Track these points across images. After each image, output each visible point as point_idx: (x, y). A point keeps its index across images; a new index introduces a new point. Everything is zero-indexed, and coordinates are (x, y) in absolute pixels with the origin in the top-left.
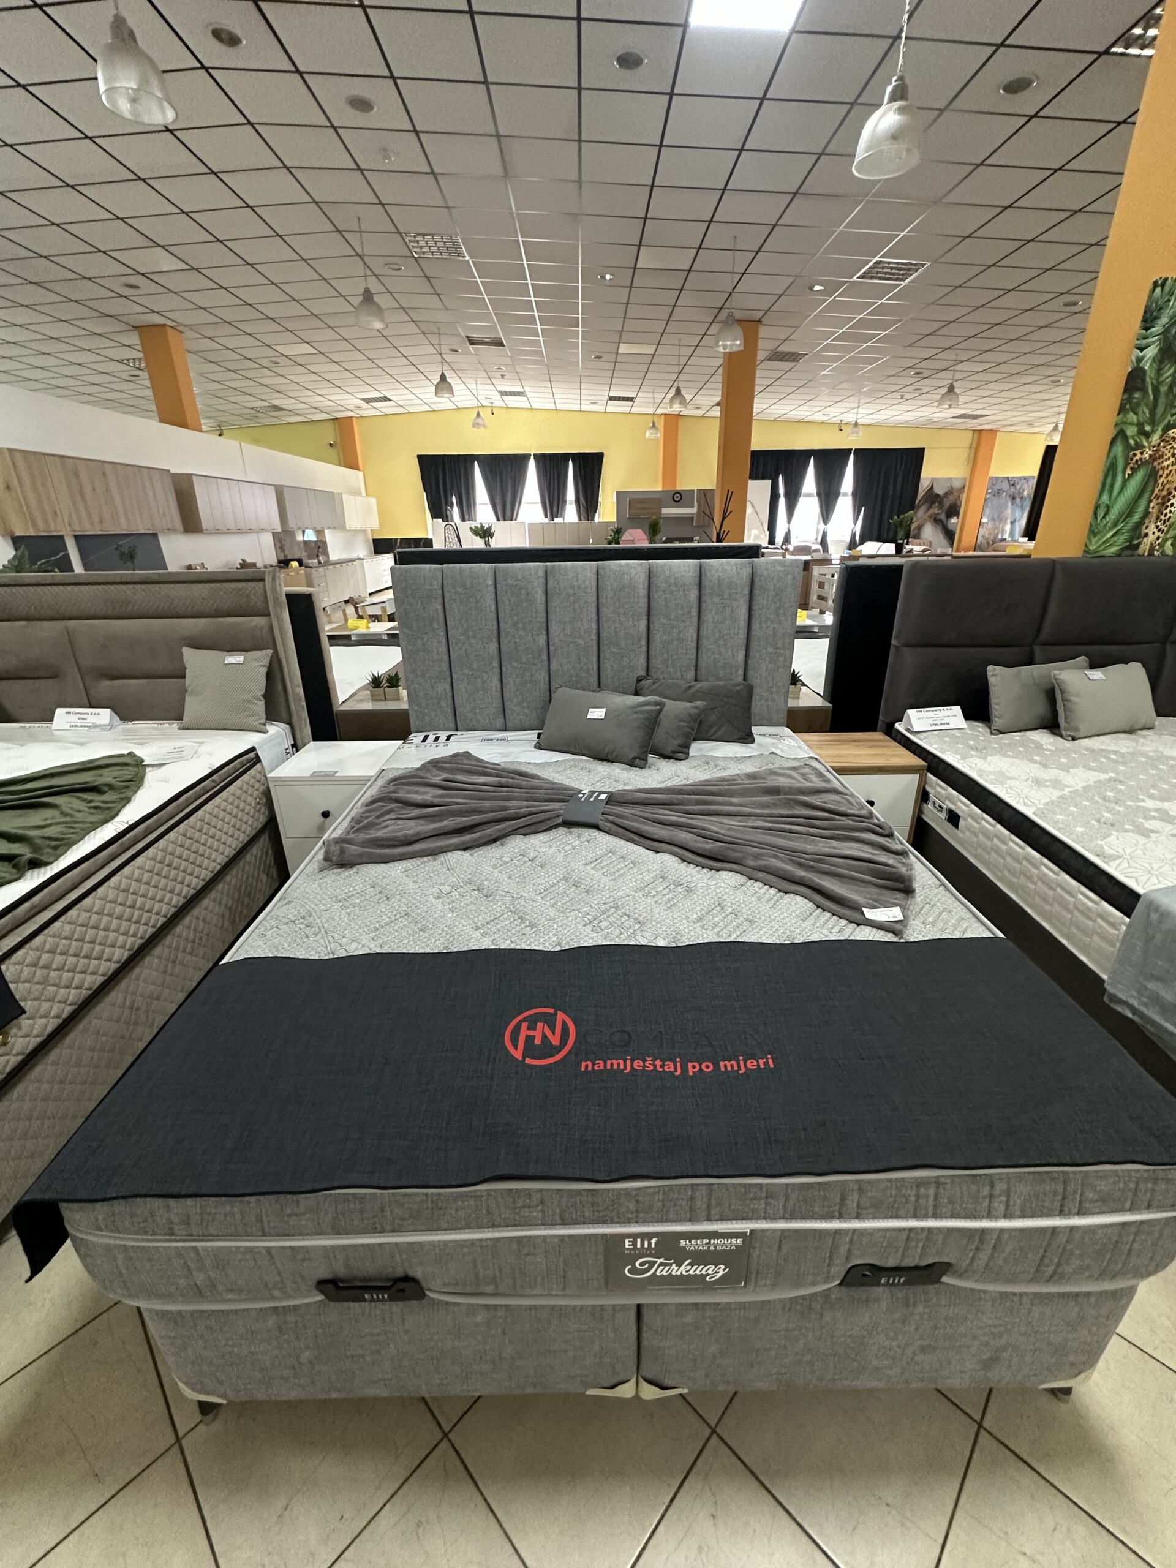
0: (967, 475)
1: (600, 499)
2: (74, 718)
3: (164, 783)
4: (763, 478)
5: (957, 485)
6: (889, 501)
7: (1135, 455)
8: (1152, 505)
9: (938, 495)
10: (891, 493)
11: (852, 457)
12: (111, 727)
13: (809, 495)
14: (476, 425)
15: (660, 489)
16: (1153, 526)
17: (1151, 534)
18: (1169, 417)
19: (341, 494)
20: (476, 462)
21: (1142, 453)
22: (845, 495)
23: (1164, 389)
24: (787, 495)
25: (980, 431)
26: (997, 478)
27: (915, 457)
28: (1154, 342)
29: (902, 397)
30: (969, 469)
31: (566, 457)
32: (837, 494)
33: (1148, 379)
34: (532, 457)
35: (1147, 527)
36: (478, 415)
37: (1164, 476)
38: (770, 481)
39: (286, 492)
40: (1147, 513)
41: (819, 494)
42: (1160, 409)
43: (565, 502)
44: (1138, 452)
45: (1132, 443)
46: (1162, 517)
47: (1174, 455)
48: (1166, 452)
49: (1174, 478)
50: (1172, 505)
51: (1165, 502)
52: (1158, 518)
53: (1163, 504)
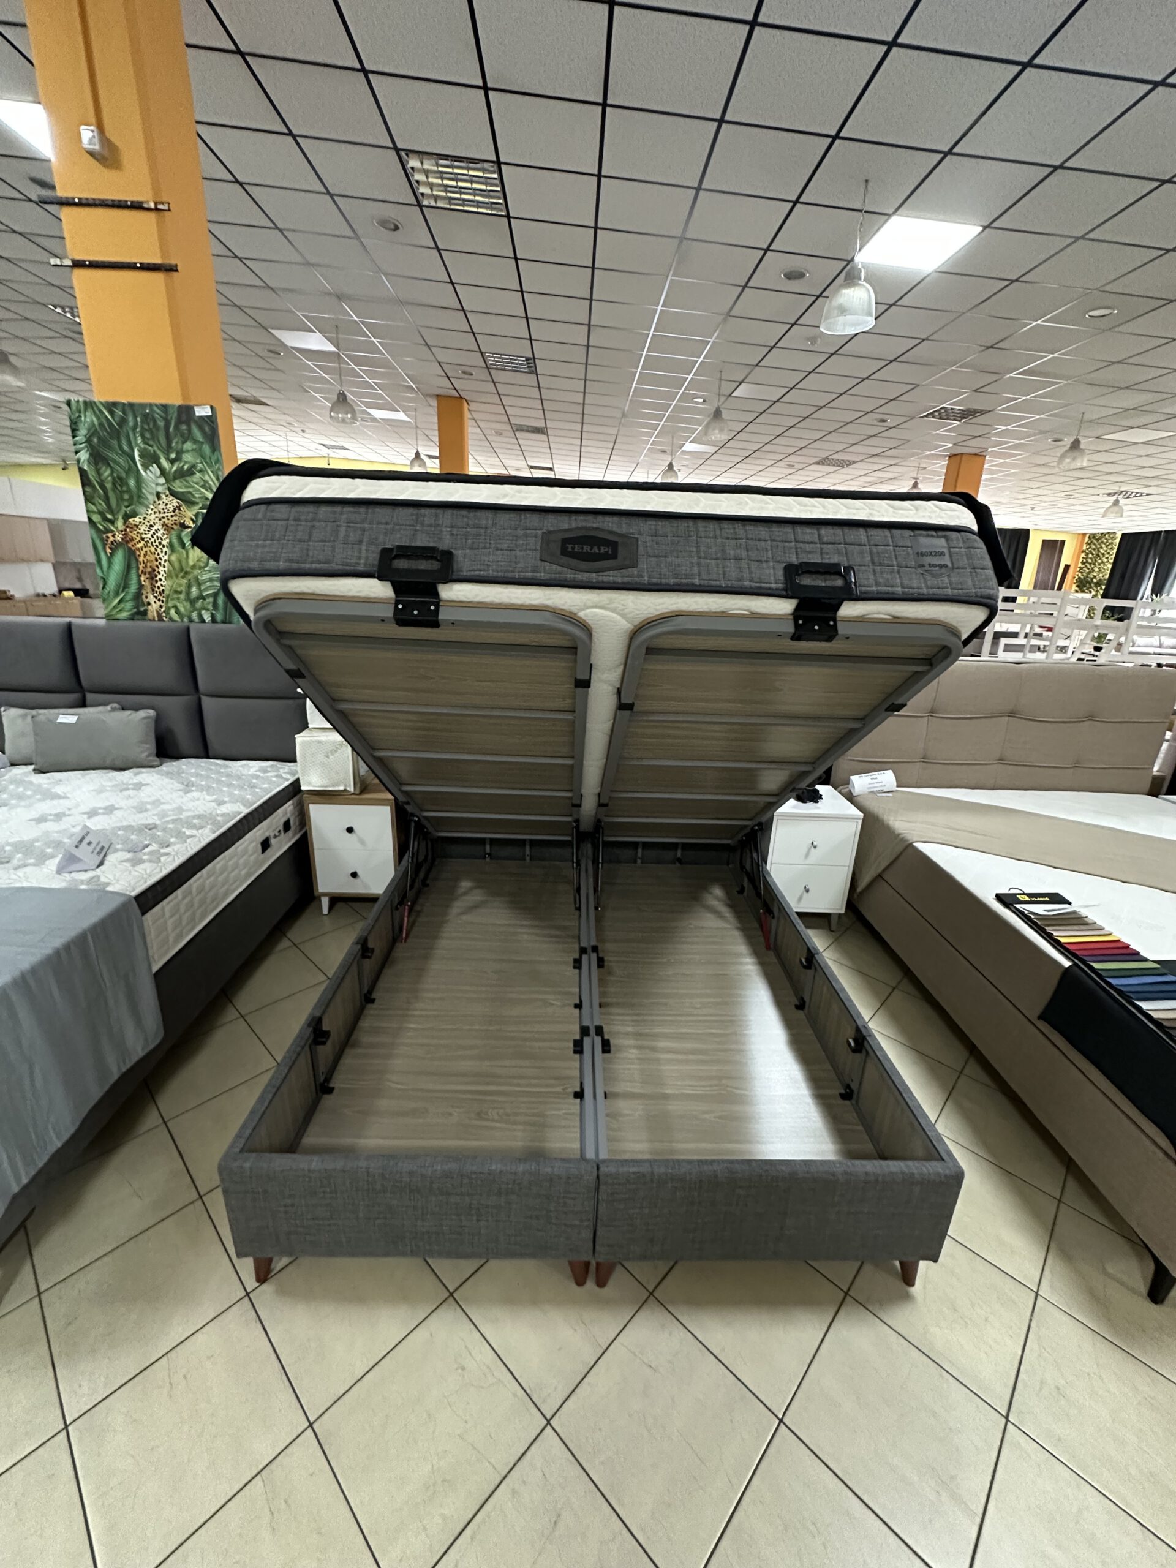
7: (108, 537)
8: (142, 578)
16: (152, 596)
17: (153, 603)
21: (113, 536)
23: (109, 486)
33: (91, 477)
35: (147, 597)
37: (142, 555)
40: (141, 587)
42: (113, 502)
45: (101, 527)
46: (156, 589)
47: (143, 539)
48: (134, 534)
49: (152, 558)
50: (161, 580)
51: (152, 576)
52: (153, 590)
53: (152, 579)
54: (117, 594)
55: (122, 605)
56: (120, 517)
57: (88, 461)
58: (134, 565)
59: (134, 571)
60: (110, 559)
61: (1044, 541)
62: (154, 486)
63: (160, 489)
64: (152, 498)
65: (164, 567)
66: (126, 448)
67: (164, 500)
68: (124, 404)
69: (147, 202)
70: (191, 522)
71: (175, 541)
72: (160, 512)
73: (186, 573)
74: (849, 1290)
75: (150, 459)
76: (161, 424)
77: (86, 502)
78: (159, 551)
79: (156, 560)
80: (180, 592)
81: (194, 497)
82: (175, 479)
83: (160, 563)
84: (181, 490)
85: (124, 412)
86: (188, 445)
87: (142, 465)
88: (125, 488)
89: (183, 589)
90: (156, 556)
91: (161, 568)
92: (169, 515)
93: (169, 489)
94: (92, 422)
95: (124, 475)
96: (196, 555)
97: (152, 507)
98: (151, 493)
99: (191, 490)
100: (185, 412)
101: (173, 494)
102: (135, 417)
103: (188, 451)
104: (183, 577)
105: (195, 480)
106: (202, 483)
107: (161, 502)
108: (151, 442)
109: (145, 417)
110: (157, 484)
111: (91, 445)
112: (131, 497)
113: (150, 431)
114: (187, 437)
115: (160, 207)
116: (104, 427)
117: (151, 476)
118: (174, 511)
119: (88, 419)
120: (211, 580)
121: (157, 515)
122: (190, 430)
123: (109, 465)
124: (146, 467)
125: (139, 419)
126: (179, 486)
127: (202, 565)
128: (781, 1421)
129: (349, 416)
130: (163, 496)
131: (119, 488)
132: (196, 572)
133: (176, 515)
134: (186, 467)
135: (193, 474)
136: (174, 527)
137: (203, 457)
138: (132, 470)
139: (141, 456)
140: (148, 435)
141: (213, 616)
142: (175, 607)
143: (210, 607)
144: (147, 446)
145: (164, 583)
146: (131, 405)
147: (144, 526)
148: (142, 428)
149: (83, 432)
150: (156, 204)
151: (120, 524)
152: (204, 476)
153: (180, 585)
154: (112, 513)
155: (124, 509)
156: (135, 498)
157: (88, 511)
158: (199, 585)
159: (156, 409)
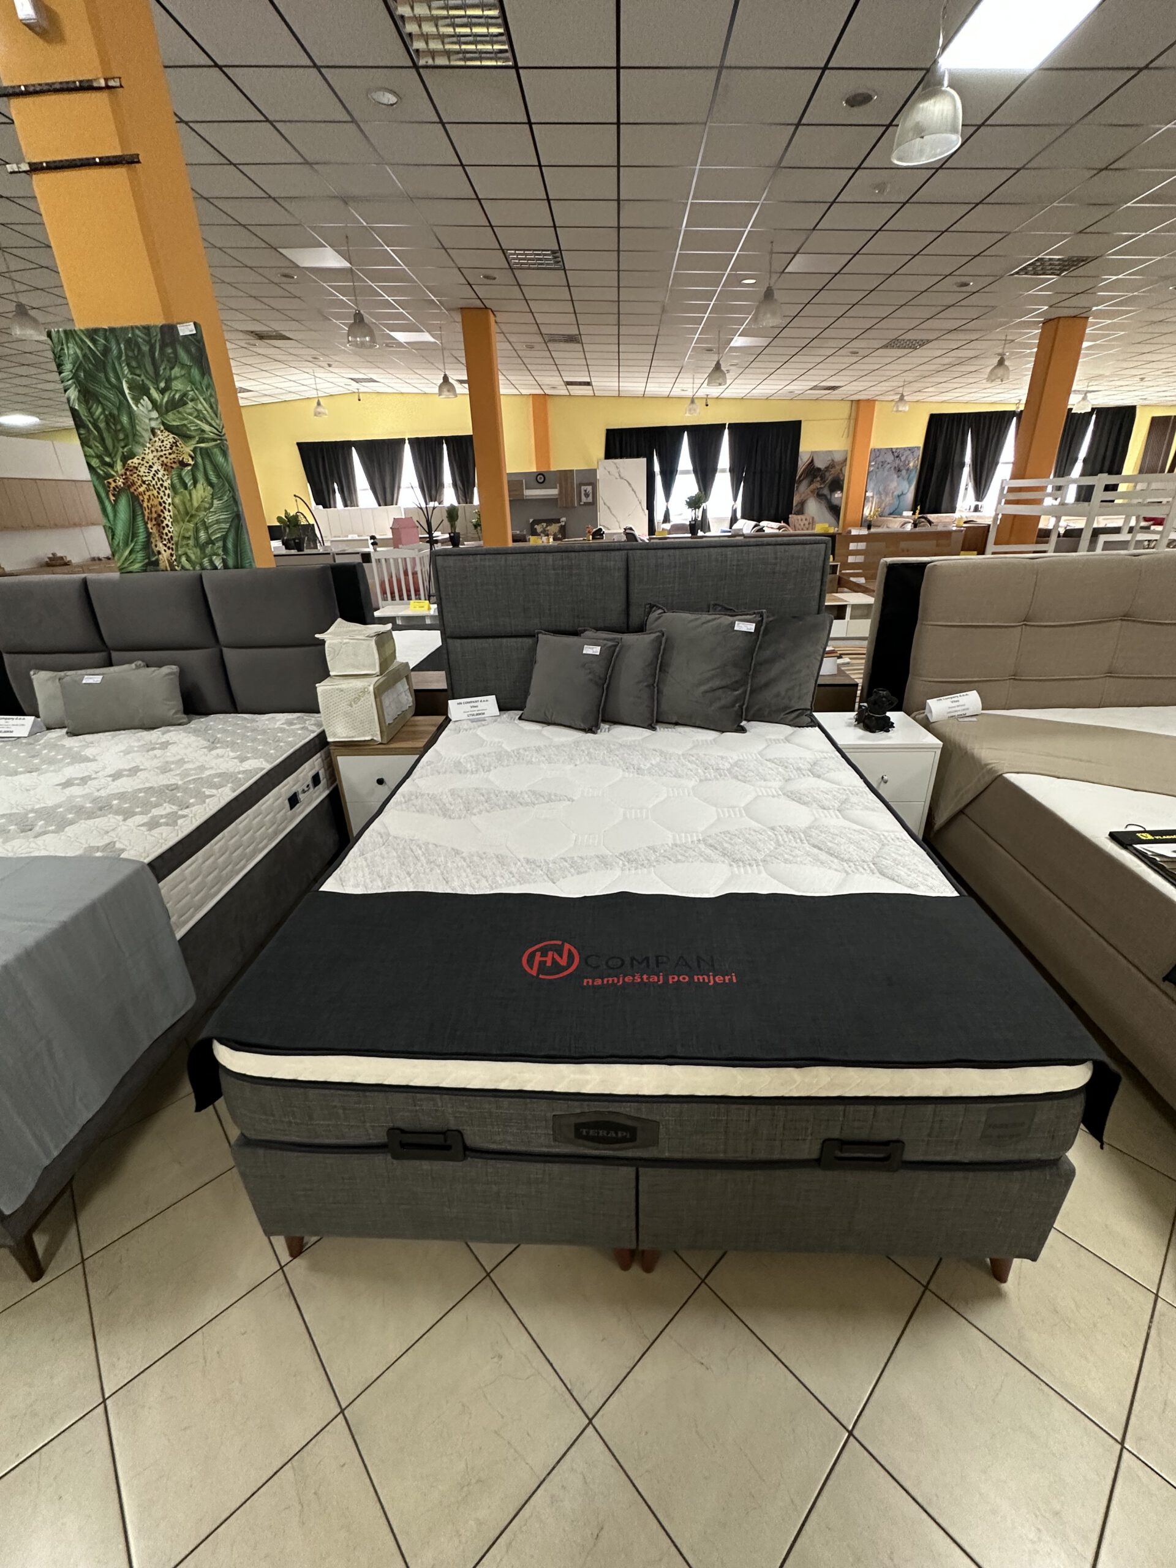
0: (848, 448)
4: (638, 456)
5: (838, 458)
7: (110, 483)
8: (149, 526)
9: (819, 469)
11: (726, 432)
16: (161, 545)
17: (163, 552)
20: (353, 449)
21: (115, 481)
22: (723, 471)
24: (663, 474)
25: (859, 401)
26: (879, 450)
27: (791, 431)
30: (849, 441)
31: (439, 440)
32: (714, 470)
33: (83, 418)
34: (407, 441)
35: (156, 546)
37: (146, 500)
38: (645, 459)
40: (149, 535)
41: (695, 471)
42: (109, 442)
43: (442, 485)
44: (110, 480)
45: (101, 473)
46: (165, 537)
47: (144, 482)
48: (134, 478)
49: (156, 502)
50: (167, 526)
51: (159, 523)
52: (161, 538)
53: (159, 525)
54: (126, 545)
55: (133, 556)
56: (119, 461)
57: (78, 399)
58: (138, 508)
59: (139, 518)
60: (114, 506)
61: (1154, 419)
62: (147, 421)
63: (154, 424)
64: (147, 435)
65: (169, 511)
66: (113, 380)
67: (160, 437)
68: (105, 330)
69: (96, 79)
70: (190, 459)
71: (176, 481)
72: (157, 450)
73: (192, 516)
74: (928, 1283)
75: (141, 391)
76: (145, 348)
77: (83, 447)
78: (162, 494)
79: (161, 505)
80: (189, 538)
81: (190, 430)
82: (167, 411)
83: (165, 508)
84: (175, 424)
85: (106, 339)
86: (176, 371)
87: (133, 399)
88: (119, 427)
89: (190, 533)
90: (160, 499)
91: (167, 513)
92: (167, 452)
93: (163, 423)
94: (75, 353)
95: (115, 412)
96: (199, 495)
97: (148, 445)
98: (146, 430)
99: (185, 422)
100: (169, 330)
101: (168, 428)
102: (118, 344)
103: (176, 378)
104: (189, 521)
105: (188, 411)
106: (195, 414)
107: (157, 439)
108: (138, 372)
109: (128, 342)
110: (150, 419)
111: (77, 380)
112: (126, 436)
113: (135, 358)
114: (174, 361)
115: (111, 83)
116: (89, 358)
117: (143, 409)
118: (171, 448)
119: (71, 350)
120: (218, 522)
121: (155, 453)
122: (175, 352)
123: (100, 402)
124: (137, 401)
125: (122, 346)
126: (173, 419)
127: (207, 506)
128: (851, 1433)
129: (368, 339)
130: (159, 432)
131: (113, 427)
132: (202, 514)
133: (174, 452)
134: (177, 396)
135: (185, 404)
136: (173, 465)
137: (193, 383)
138: (123, 405)
139: (129, 388)
140: (134, 364)
141: (224, 561)
142: (186, 554)
143: (220, 552)
144: (135, 377)
145: (172, 529)
146: (112, 330)
147: (143, 467)
148: (127, 355)
149: (68, 366)
150: (106, 80)
151: (119, 466)
152: (197, 405)
153: (187, 530)
154: (110, 456)
155: (121, 450)
156: (130, 438)
157: (85, 456)
158: (207, 529)
159: (137, 332)
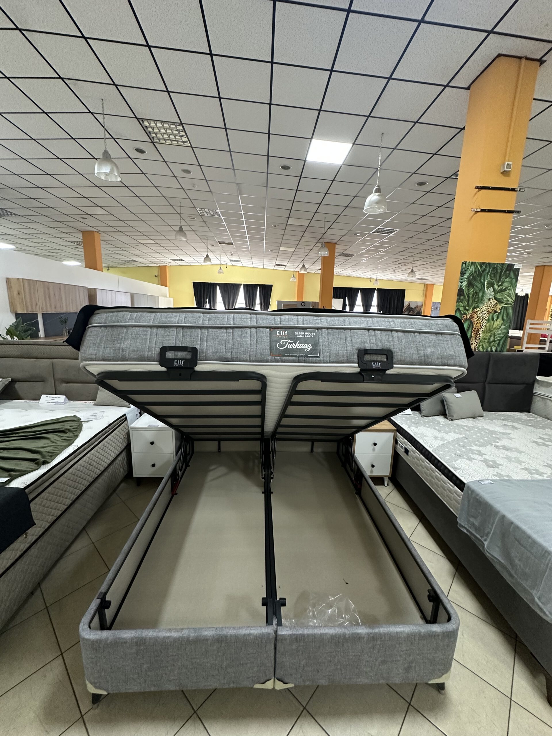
0: (423, 301)
1: (270, 303)
2: (49, 399)
3: (90, 429)
4: (339, 298)
5: (419, 304)
6: (392, 309)
7: (464, 316)
8: (473, 334)
9: (412, 308)
10: (392, 306)
11: (376, 291)
12: (65, 403)
13: (359, 305)
14: (219, 272)
15: (296, 300)
16: (474, 341)
17: (474, 344)
18: (474, 305)
19: (158, 297)
20: (218, 286)
22: (374, 306)
23: (471, 296)
24: (350, 305)
25: (427, 284)
26: (435, 303)
27: (402, 293)
28: (465, 281)
29: (394, 271)
30: (424, 298)
31: (256, 286)
32: (371, 306)
33: (465, 292)
34: (242, 285)
35: (472, 341)
36: (221, 269)
37: (475, 324)
38: (342, 300)
39: (135, 295)
40: (471, 337)
41: (363, 305)
42: (471, 302)
43: (255, 303)
44: (465, 316)
45: (462, 312)
46: (477, 338)
47: (478, 317)
48: (475, 316)
49: (479, 325)
50: (480, 334)
51: (477, 333)
52: (475, 338)
57: (466, 286)
63: (491, 297)
66: (482, 280)
67: (491, 302)
68: (487, 263)
73: (491, 331)
75: (491, 285)
76: (499, 271)
80: (486, 339)
81: (503, 300)
82: (498, 293)
83: (482, 327)
85: (486, 267)
86: (507, 279)
88: (477, 297)
89: (488, 337)
91: (482, 329)
92: (491, 307)
94: (472, 270)
95: (478, 291)
96: (497, 323)
97: (485, 304)
99: (503, 297)
100: (511, 266)
102: (490, 268)
103: (506, 282)
104: (489, 333)
109: (494, 268)
110: (490, 295)
111: (468, 279)
112: (478, 300)
113: (494, 274)
115: (521, 190)
117: (489, 292)
120: (500, 334)
121: (487, 307)
122: (509, 274)
123: (474, 288)
124: (488, 288)
126: (499, 296)
127: (498, 327)
130: (491, 300)
132: (495, 330)
133: (494, 307)
134: (504, 288)
135: (506, 291)
136: (492, 312)
137: (512, 284)
138: (482, 289)
139: (487, 284)
140: (492, 276)
141: (496, 349)
142: (482, 345)
143: (496, 345)
144: (491, 280)
145: (481, 335)
146: (490, 263)
147: (480, 312)
148: (491, 273)
152: (510, 292)
154: (469, 306)
158: (495, 336)
159: (499, 265)
